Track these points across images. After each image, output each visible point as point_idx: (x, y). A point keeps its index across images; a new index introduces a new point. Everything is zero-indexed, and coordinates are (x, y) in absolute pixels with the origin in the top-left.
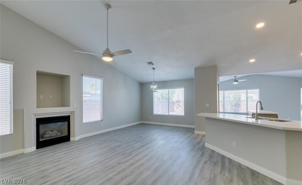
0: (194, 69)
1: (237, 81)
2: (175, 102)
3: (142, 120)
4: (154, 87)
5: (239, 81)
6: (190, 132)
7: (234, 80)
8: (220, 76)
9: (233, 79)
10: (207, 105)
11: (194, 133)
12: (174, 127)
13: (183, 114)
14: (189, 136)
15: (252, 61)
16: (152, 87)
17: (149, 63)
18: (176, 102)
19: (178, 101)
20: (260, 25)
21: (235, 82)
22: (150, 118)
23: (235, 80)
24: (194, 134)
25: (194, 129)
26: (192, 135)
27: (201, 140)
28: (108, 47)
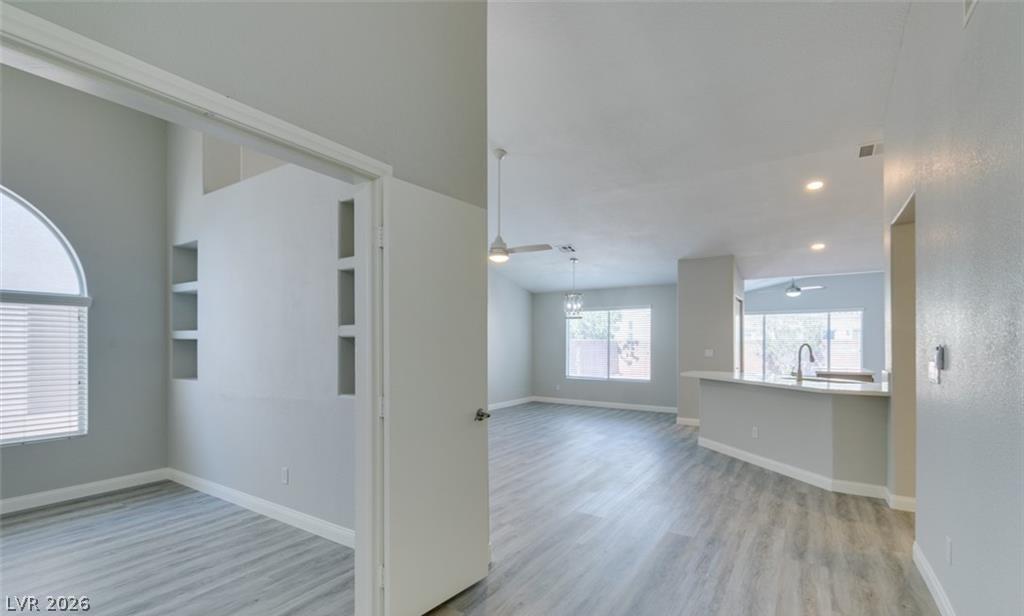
0: (676, 262)
1: (798, 290)
2: (621, 347)
3: (534, 394)
4: (575, 307)
5: (802, 289)
6: (666, 421)
7: (790, 285)
8: (747, 278)
9: (787, 283)
10: (709, 353)
11: (675, 422)
12: (623, 410)
13: (648, 377)
14: (663, 429)
15: (818, 247)
16: (569, 306)
17: (565, 248)
18: (625, 346)
19: (632, 344)
20: (815, 186)
21: (792, 291)
22: (558, 388)
23: (793, 286)
24: (675, 425)
25: (675, 415)
26: (670, 426)
27: (691, 435)
28: (501, 235)
